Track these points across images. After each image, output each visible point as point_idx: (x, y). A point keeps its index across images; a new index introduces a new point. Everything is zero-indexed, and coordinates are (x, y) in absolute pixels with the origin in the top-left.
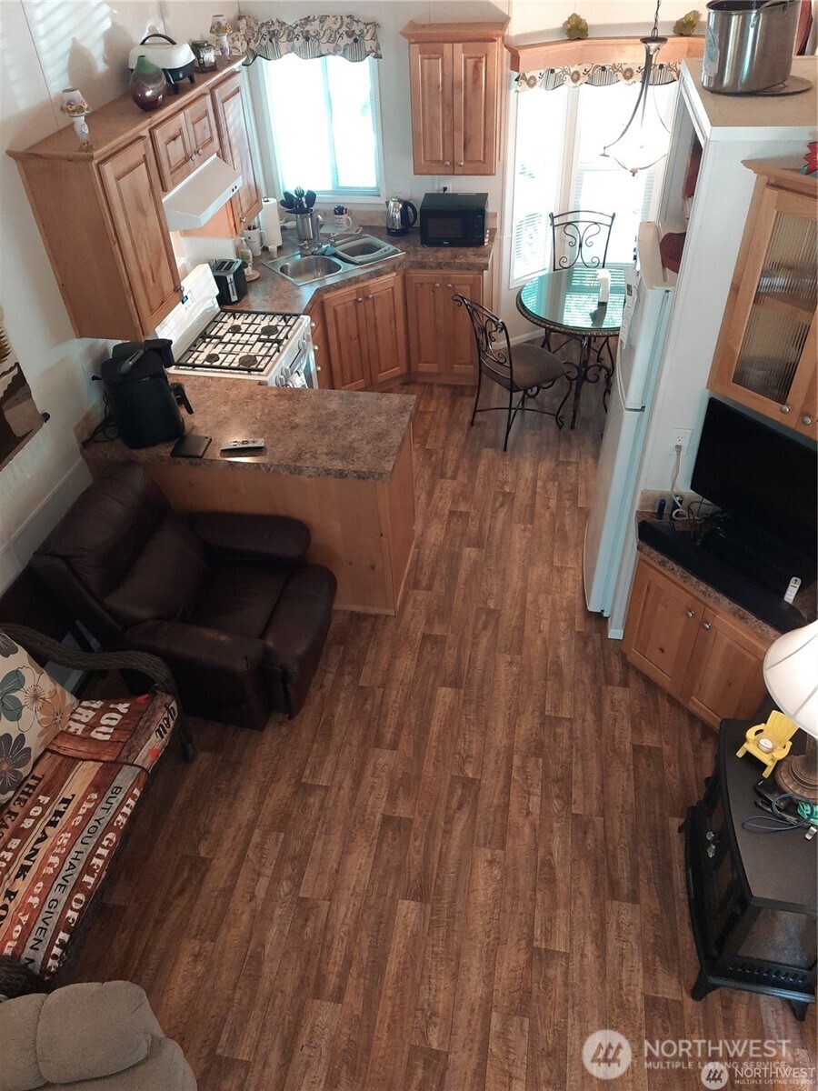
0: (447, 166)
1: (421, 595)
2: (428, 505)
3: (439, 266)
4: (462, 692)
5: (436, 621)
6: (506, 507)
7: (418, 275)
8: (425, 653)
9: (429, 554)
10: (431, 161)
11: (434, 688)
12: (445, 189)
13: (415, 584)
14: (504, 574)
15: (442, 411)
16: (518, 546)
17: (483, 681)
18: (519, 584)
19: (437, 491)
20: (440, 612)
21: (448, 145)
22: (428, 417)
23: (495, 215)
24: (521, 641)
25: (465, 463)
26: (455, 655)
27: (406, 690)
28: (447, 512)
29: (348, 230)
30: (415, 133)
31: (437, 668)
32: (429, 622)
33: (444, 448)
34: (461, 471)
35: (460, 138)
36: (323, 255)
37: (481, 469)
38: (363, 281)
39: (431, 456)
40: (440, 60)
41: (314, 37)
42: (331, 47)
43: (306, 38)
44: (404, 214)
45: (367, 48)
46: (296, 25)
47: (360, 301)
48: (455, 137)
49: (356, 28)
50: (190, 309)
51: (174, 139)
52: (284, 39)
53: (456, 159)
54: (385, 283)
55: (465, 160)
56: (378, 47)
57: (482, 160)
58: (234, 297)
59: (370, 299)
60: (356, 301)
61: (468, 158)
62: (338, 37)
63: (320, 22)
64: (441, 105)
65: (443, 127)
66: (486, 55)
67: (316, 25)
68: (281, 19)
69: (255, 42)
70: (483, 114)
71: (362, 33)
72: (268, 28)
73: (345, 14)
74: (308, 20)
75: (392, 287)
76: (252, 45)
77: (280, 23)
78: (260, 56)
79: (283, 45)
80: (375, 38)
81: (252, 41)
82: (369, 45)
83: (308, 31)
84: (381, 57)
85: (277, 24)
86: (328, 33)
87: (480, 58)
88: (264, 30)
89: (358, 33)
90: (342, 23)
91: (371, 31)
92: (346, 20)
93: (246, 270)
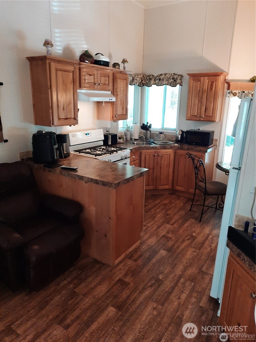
0: (198, 117)
1: (130, 262)
2: (155, 231)
4: (120, 313)
5: (130, 275)
6: (190, 241)
7: (180, 152)
8: (115, 287)
9: (144, 247)
10: (193, 115)
11: (107, 306)
12: (199, 129)
13: (130, 257)
14: (175, 266)
15: (180, 204)
16: (188, 257)
17: (134, 312)
18: (180, 273)
19: (162, 227)
20: (134, 272)
21: (199, 110)
22: (174, 205)
23: (217, 140)
24: (167, 299)
25: (180, 221)
26: (128, 294)
27: (93, 301)
28: (162, 235)
29: (163, 139)
30: (188, 106)
31: (116, 297)
32: (126, 275)
33: (174, 215)
34: (177, 223)
35: (204, 108)
36: (149, 142)
37: (186, 225)
38: (158, 149)
39: (167, 216)
40: (199, 82)
41: (162, 80)
42: (167, 82)
43: (160, 80)
44: (182, 135)
45: (178, 82)
46: (157, 76)
47: (156, 156)
48: (202, 107)
49: (175, 77)
50: (89, 138)
51: (90, 75)
52: (153, 80)
53: (201, 115)
54: (167, 152)
55: (205, 116)
56: (182, 82)
57: (211, 116)
58: (110, 143)
59: (160, 156)
60: (154, 156)
61: (206, 115)
62: (169, 79)
63: (165, 75)
64: (198, 97)
65: (198, 104)
66: (216, 80)
67: (163, 76)
68: (153, 74)
69: (145, 81)
70: (213, 100)
71: (177, 78)
72: (149, 77)
73: (172, 73)
74: (161, 75)
75: (170, 154)
76: (143, 82)
77: (152, 75)
78: (145, 85)
79: (152, 82)
80: (181, 79)
81: (144, 81)
82: (178, 81)
83: (160, 78)
84: (182, 86)
85: (152, 76)
86: (166, 78)
87: (213, 82)
88: (148, 78)
89: (176, 78)
90: (171, 75)
91: (180, 77)
92: (173, 75)
93: (120, 140)
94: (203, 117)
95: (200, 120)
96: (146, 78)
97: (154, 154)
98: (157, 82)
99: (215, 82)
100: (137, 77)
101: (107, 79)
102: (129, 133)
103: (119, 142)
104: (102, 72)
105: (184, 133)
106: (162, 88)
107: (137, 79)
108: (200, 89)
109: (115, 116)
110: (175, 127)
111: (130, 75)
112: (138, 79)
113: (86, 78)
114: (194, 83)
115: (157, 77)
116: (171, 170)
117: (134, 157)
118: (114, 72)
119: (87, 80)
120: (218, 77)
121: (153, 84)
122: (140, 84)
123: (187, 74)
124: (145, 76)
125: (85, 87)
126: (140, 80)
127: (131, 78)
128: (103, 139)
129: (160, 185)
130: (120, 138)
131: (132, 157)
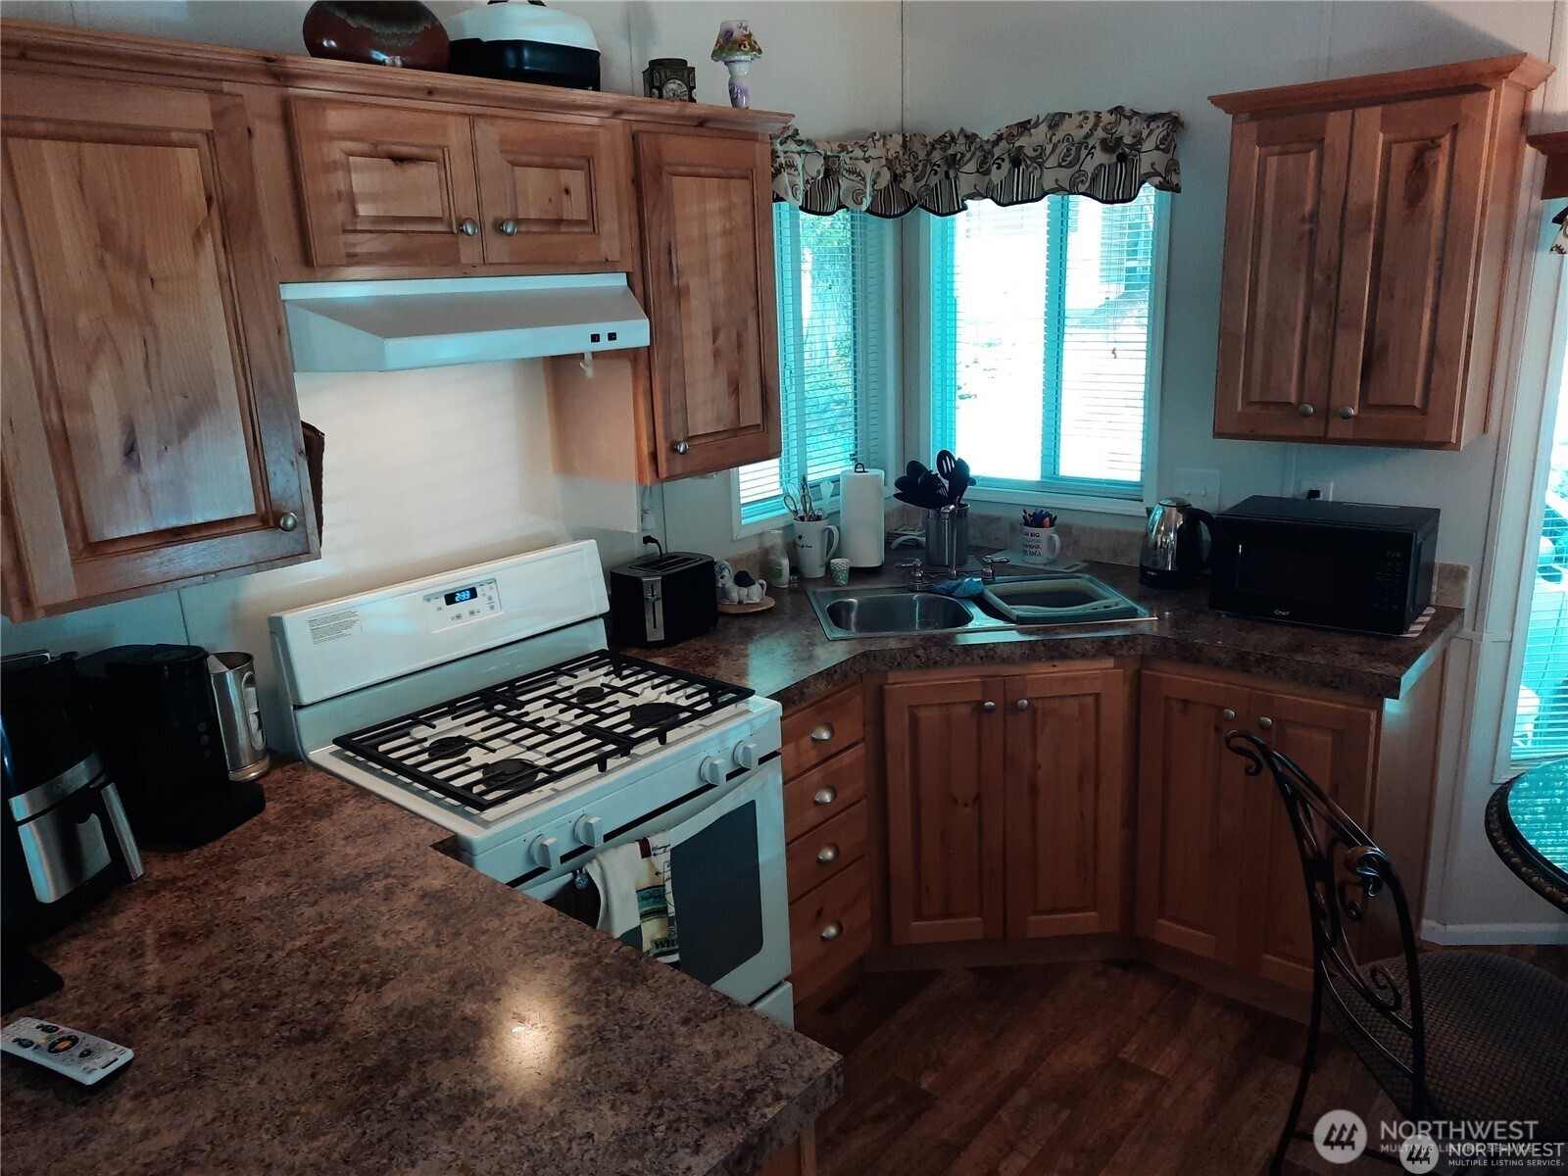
0: (1306, 415)
3: (1242, 663)
7: (1178, 679)
10: (1265, 404)
12: (1314, 494)
21: (1314, 365)
23: (1458, 574)
29: (1052, 563)
30: (1226, 336)
35: (1352, 349)
36: (950, 594)
40: (1313, 155)
41: (1033, 159)
42: (1065, 175)
43: (1016, 162)
44: (1186, 537)
45: (1145, 168)
46: (1000, 138)
47: (991, 710)
48: (1339, 341)
49: (1125, 130)
50: (476, 619)
51: (399, 160)
52: (971, 167)
53: (1337, 400)
54: (1074, 679)
55: (1364, 404)
56: (1173, 167)
57: (1417, 403)
58: (656, 632)
59: (1022, 710)
60: (979, 708)
61: (1374, 398)
62: (1084, 152)
63: (1050, 127)
64: (1303, 268)
65: (1307, 319)
66: (1456, 127)
67: (1040, 134)
68: (970, 130)
69: (917, 180)
70: (1430, 284)
71: (1138, 140)
72: (944, 150)
73: (1105, 106)
74: (1025, 127)
75: (1097, 695)
76: (908, 184)
77: (967, 137)
78: (922, 206)
79: (966, 180)
80: (1167, 145)
81: (909, 176)
82: (1149, 158)
83: (1021, 148)
84: (1176, 189)
85: (961, 140)
86: (1062, 148)
87: (1433, 144)
88: (937, 156)
89: (1128, 140)
90: (1096, 125)
91: (1159, 130)
92: (1106, 118)
93: (744, 591)
94: (1347, 417)
95: (1323, 440)
96: (922, 155)
97: (979, 698)
98: (997, 176)
99: (1446, 142)
100: (858, 153)
101: (575, 179)
102: (812, 534)
103: (740, 602)
104: (513, 129)
105: (1204, 527)
106: (1037, 213)
107: (862, 166)
108: (1317, 204)
109: (673, 448)
110: (1135, 476)
111: (804, 147)
112: (868, 170)
113: (360, 182)
114: (1273, 161)
115: (996, 143)
116: (1112, 807)
117: (825, 735)
118: (636, 127)
119: (372, 197)
120: (1469, 100)
121: (972, 197)
122: (887, 202)
123: (1218, 101)
124: (917, 146)
125: (353, 259)
126: (886, 176)
127: (816, 166)
128: (606, 607)
129: (1037, 912)
130: (742, 580)
131: (806, 742)
